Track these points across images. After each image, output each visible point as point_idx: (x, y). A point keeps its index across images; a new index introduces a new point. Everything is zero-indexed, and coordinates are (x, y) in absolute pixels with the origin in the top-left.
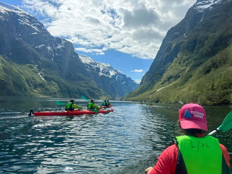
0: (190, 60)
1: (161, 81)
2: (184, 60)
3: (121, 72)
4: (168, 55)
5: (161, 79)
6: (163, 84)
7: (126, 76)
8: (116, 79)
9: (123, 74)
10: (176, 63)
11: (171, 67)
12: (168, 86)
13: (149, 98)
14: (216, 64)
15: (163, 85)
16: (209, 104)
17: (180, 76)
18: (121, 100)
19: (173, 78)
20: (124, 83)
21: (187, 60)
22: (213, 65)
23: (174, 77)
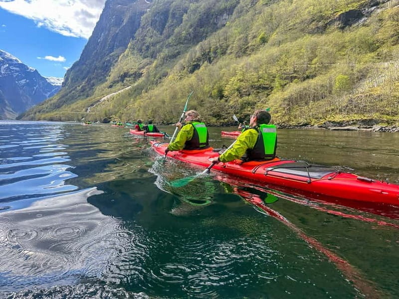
0: (158, 47)
1: (107, 81)
2: (147, 44)
3: (14, 58)
4: (117, 32)
5: (107, 78)
6: (111, 87)
7: (28, 68)
8: (3, 72)
9: (20, 62)
10: (134, 49)
11: (124, 55)
12: (122, 91)
13: (87, 115)
14: (208, 54)
15: (113, 89)
16: (216, 124)
17: (142, 73)
18: (18, 119)
19: (130, 77)
20: (23, 81)
21: (152, 46)
22: (203, 55)
23: (132, 75)
